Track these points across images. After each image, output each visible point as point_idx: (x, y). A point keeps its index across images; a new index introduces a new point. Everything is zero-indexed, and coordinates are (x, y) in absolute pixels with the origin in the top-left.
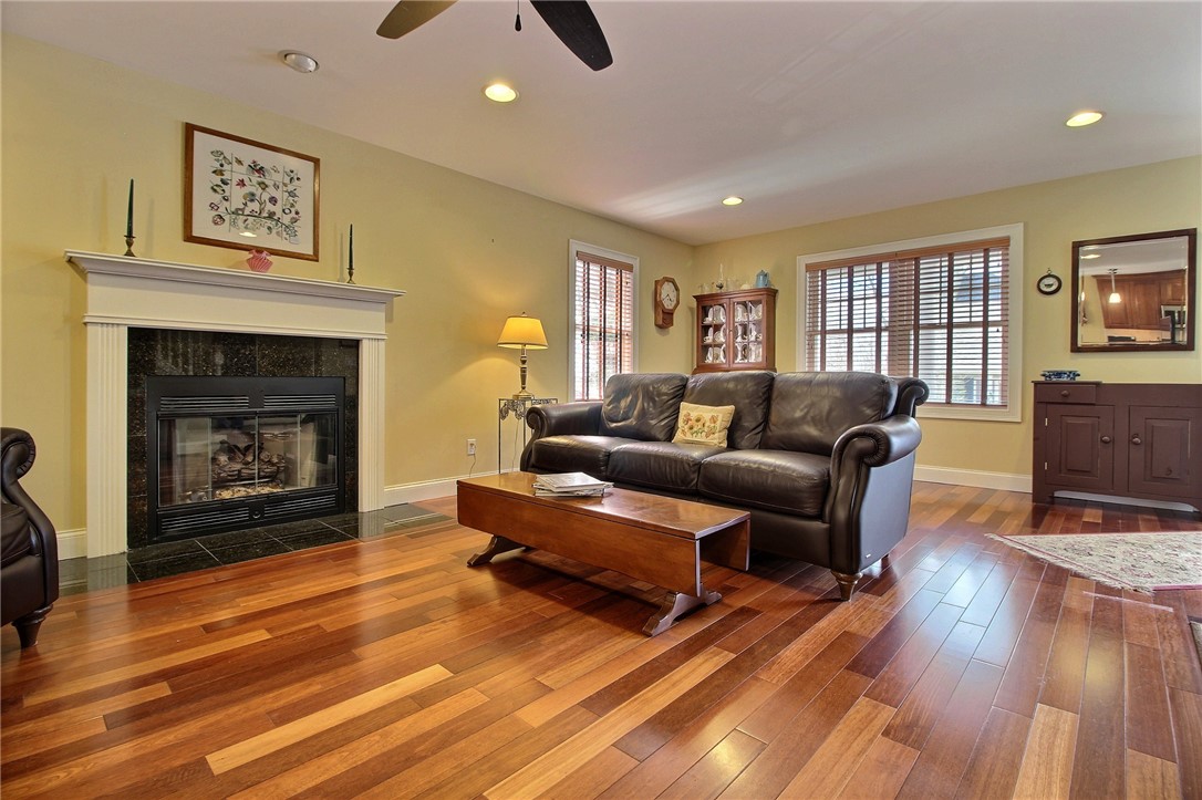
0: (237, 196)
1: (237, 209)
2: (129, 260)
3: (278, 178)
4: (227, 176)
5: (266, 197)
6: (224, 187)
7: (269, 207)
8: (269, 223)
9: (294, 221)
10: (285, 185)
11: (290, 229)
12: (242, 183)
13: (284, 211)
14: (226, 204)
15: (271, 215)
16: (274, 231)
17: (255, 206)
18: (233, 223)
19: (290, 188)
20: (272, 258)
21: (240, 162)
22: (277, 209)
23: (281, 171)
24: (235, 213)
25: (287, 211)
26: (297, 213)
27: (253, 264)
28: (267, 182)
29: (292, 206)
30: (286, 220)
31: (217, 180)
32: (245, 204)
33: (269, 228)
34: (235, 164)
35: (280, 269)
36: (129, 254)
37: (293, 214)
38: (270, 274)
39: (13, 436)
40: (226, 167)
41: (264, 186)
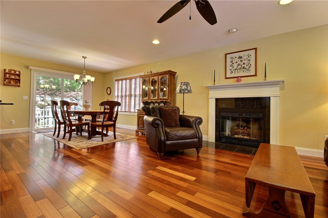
0: (235, 65)
1: (236, 69)
2: (214, 85)
3: (245, 58)
4: (233, 62)
5: (242, 63)
6: (233, 65)
7: (243, 66)
8: (243, 70)
9: (250, 67)
10: (247, 59)
11: (249, 70)
12: (237, 62)
13: (247, 65)
14: (233, 68)
15: (244, 68)
16: (244, 71)
17: (240, 67)
18: (235, 72)
19: (248, 59)
20: (242, 78)
21: (236, 58)
22: (245, 66)
23: (246, 55)
24: (235, 70)
25: (248, 65)
26: (250, 65)
27: (238, 81)
28: (242, 60)
29: (249, 63)
30: (247, 67)
31: (231, 63)
32: (237, 67)
33: (243, 71)
34: (235, 58)
35: (244, 81)
36: (214, 84)
37: (249, 65)
38: (242, 82)
39: (198, 118)
40: (233, 60)
41: (241, 61)
